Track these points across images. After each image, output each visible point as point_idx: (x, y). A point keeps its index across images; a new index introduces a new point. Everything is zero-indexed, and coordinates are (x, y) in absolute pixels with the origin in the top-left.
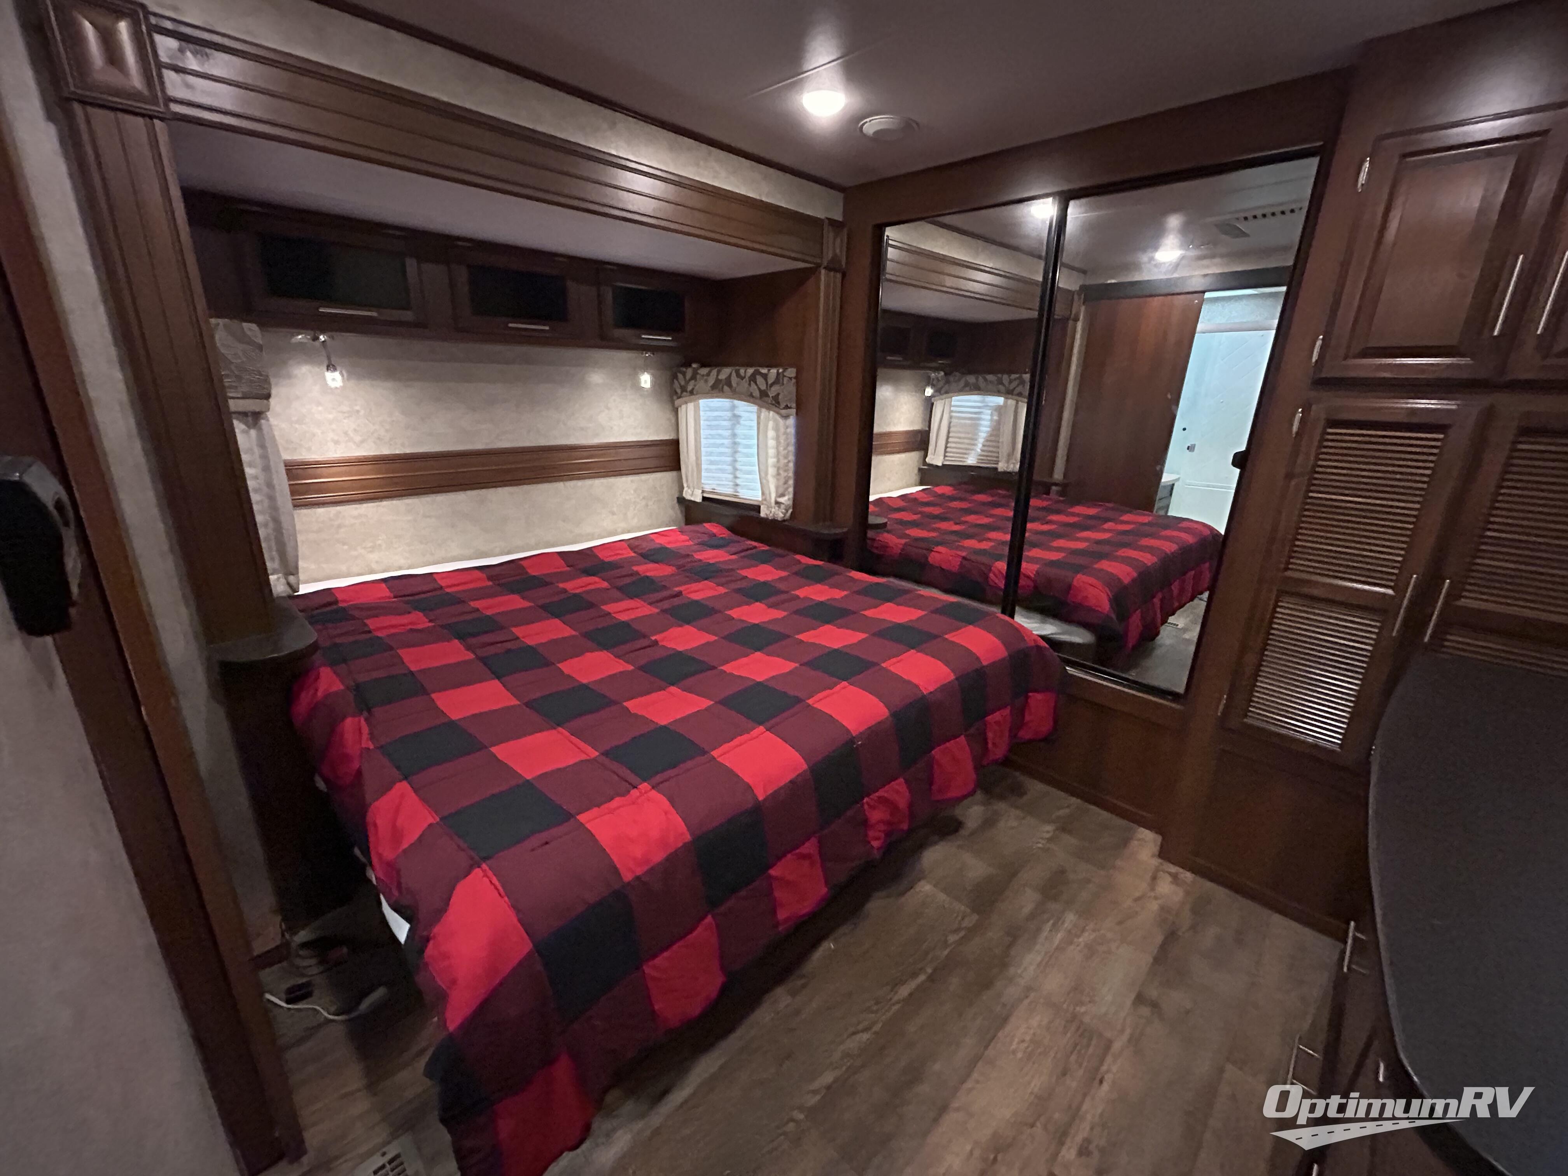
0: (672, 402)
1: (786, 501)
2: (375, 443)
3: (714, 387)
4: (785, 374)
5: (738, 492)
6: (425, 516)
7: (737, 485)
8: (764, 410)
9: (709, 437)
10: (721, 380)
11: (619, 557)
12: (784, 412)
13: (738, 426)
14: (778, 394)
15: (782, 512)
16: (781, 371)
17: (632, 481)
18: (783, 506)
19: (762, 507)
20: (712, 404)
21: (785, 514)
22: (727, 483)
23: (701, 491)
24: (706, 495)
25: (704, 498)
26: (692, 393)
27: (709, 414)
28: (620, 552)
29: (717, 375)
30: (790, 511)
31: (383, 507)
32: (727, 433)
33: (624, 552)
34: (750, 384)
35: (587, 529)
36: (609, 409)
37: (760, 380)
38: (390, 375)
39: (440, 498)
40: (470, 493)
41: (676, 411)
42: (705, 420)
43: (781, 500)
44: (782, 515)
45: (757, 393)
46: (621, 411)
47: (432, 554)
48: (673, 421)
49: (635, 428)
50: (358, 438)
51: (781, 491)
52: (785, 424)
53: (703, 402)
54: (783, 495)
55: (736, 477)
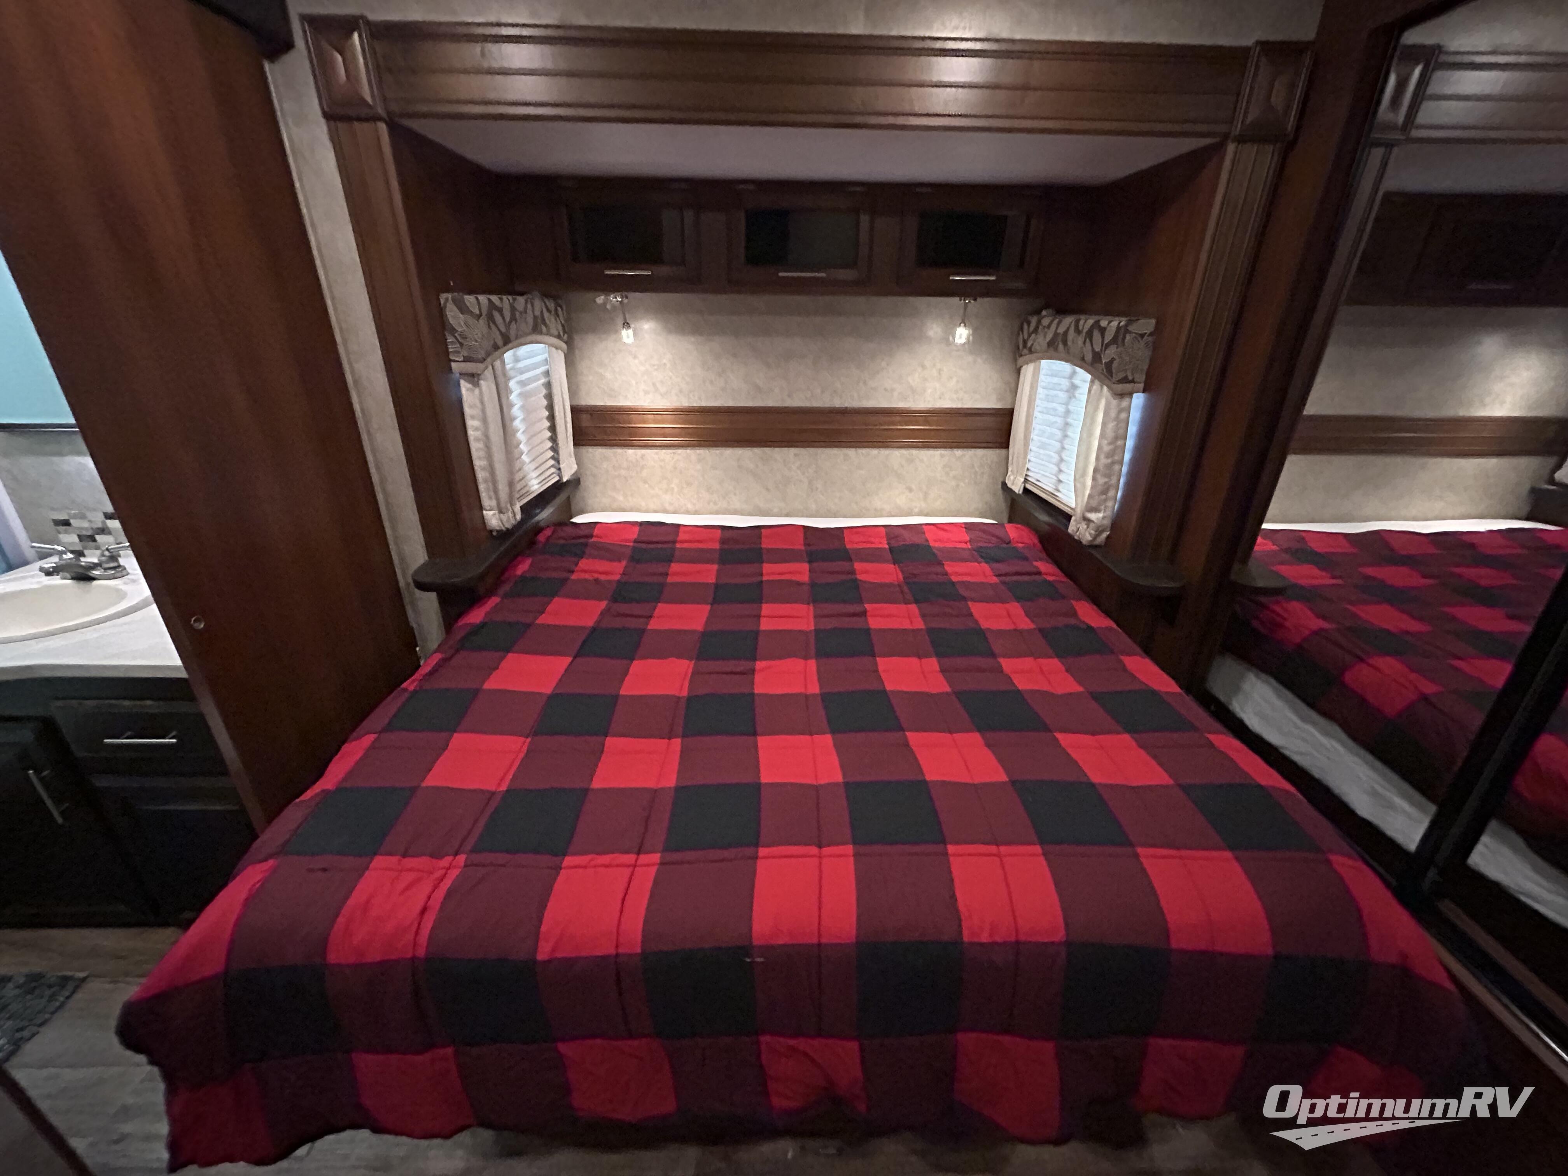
0: (1015, 360)
1: (1098, 519)
2: (677, 395)
3: (1051, 344)
4: (1130, 328)
5: (1058, 491)
6: (714, 468)
7: (1060, 481)
8: (1097, 382)
9: (1045, 411)
10: (1059, 334)
11: (869, 546)
12: (1120, 387)
13: (1073, 400)
14: (1113, 359)
15: (1090, 534)
16: (1122, 324)
17: (942, 456)
18: (1092, 525)
19: (1073, 518)
20: (1054, 367)
21: (1095, 538)
22: (1051, 476)
23: (1022, 480)
24: (1028, 486)
25: (1026, 490)
26: (1031, 351)
27: (1049, 379)
28: (873, 540)
29: (1057, 328)
30: (1105, 535)
31: (679, 454)
32: (1061, 409)
33: (877, 540)
34: (1084, 343)
35: (877, 503)
36: (923, 367)
37: (1096, 335)
38: (696, 330)
39: (728, 452)
40: (757, 450)
41: (1018, 371)
42: (1044, 388)
43: (1093, 516)
44: (1090, 538)
45: (1089, 357)
46: (940, 371)
47: (715, 503)
48: (1013, 385)
49: (956, 392)
50: (663, 390)
51: (1094, 503)
52: (1119, 405)
53: (1044, 363)
54: (1096, 510)
55: (1060, 471)
